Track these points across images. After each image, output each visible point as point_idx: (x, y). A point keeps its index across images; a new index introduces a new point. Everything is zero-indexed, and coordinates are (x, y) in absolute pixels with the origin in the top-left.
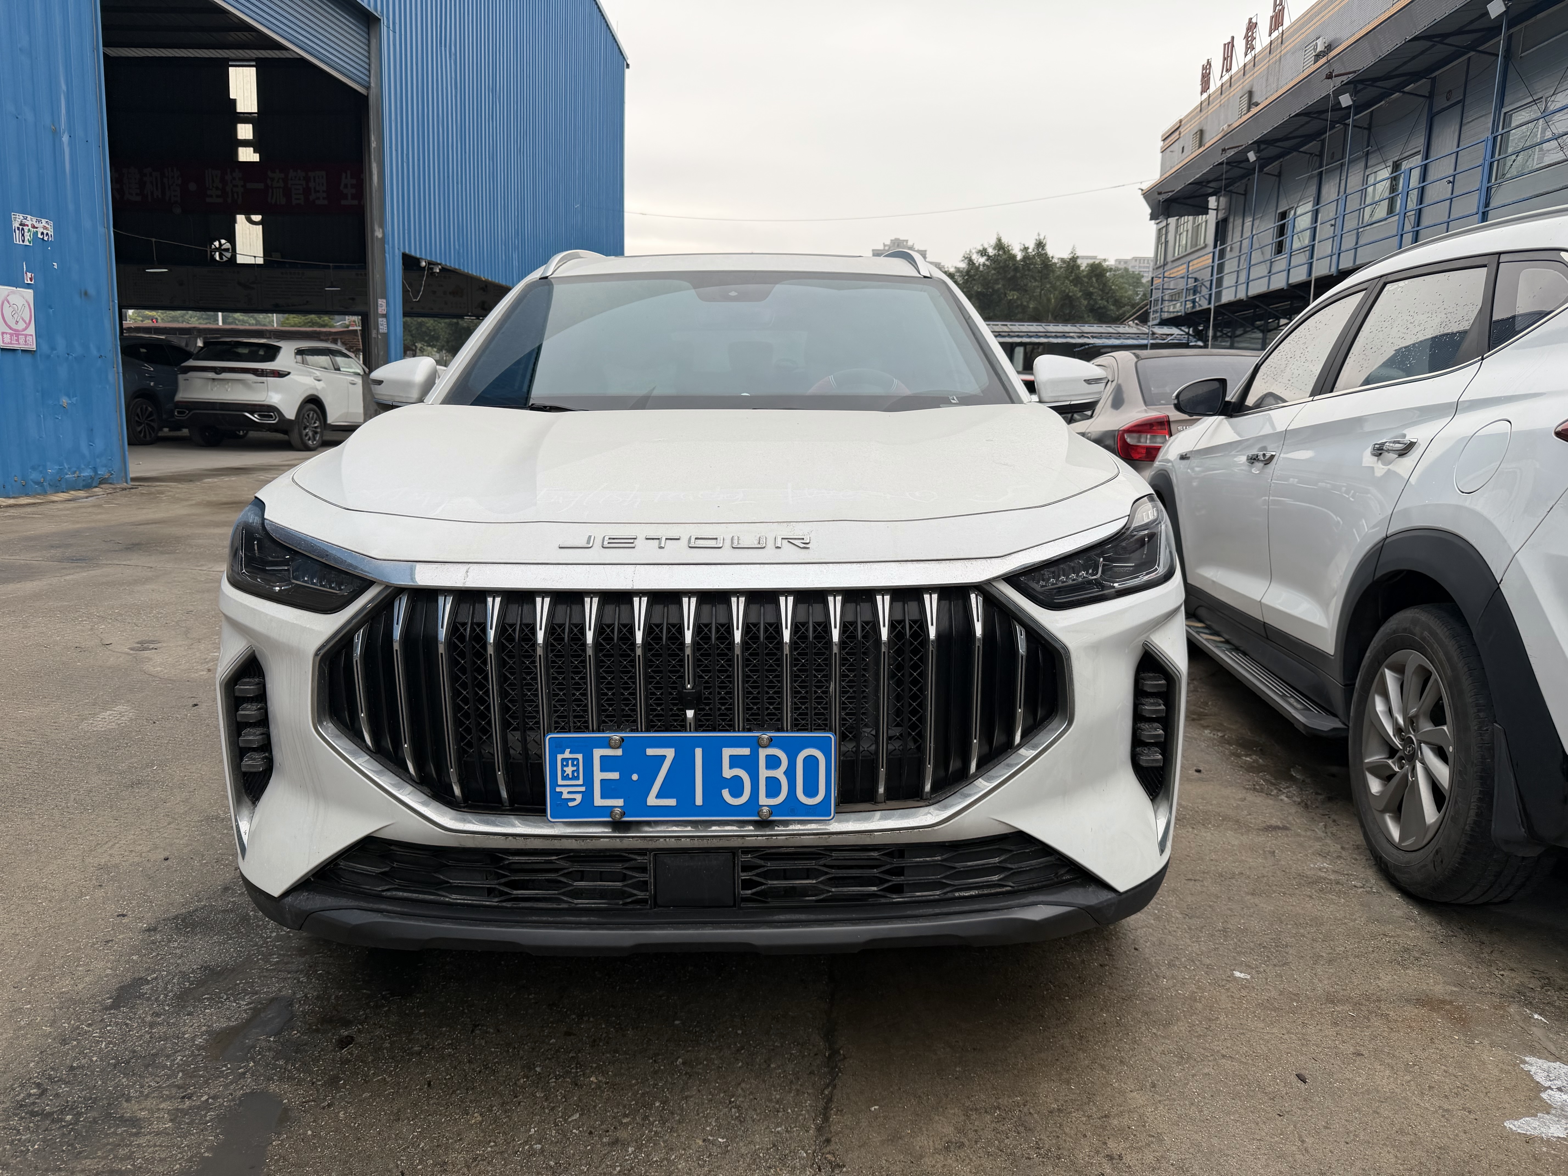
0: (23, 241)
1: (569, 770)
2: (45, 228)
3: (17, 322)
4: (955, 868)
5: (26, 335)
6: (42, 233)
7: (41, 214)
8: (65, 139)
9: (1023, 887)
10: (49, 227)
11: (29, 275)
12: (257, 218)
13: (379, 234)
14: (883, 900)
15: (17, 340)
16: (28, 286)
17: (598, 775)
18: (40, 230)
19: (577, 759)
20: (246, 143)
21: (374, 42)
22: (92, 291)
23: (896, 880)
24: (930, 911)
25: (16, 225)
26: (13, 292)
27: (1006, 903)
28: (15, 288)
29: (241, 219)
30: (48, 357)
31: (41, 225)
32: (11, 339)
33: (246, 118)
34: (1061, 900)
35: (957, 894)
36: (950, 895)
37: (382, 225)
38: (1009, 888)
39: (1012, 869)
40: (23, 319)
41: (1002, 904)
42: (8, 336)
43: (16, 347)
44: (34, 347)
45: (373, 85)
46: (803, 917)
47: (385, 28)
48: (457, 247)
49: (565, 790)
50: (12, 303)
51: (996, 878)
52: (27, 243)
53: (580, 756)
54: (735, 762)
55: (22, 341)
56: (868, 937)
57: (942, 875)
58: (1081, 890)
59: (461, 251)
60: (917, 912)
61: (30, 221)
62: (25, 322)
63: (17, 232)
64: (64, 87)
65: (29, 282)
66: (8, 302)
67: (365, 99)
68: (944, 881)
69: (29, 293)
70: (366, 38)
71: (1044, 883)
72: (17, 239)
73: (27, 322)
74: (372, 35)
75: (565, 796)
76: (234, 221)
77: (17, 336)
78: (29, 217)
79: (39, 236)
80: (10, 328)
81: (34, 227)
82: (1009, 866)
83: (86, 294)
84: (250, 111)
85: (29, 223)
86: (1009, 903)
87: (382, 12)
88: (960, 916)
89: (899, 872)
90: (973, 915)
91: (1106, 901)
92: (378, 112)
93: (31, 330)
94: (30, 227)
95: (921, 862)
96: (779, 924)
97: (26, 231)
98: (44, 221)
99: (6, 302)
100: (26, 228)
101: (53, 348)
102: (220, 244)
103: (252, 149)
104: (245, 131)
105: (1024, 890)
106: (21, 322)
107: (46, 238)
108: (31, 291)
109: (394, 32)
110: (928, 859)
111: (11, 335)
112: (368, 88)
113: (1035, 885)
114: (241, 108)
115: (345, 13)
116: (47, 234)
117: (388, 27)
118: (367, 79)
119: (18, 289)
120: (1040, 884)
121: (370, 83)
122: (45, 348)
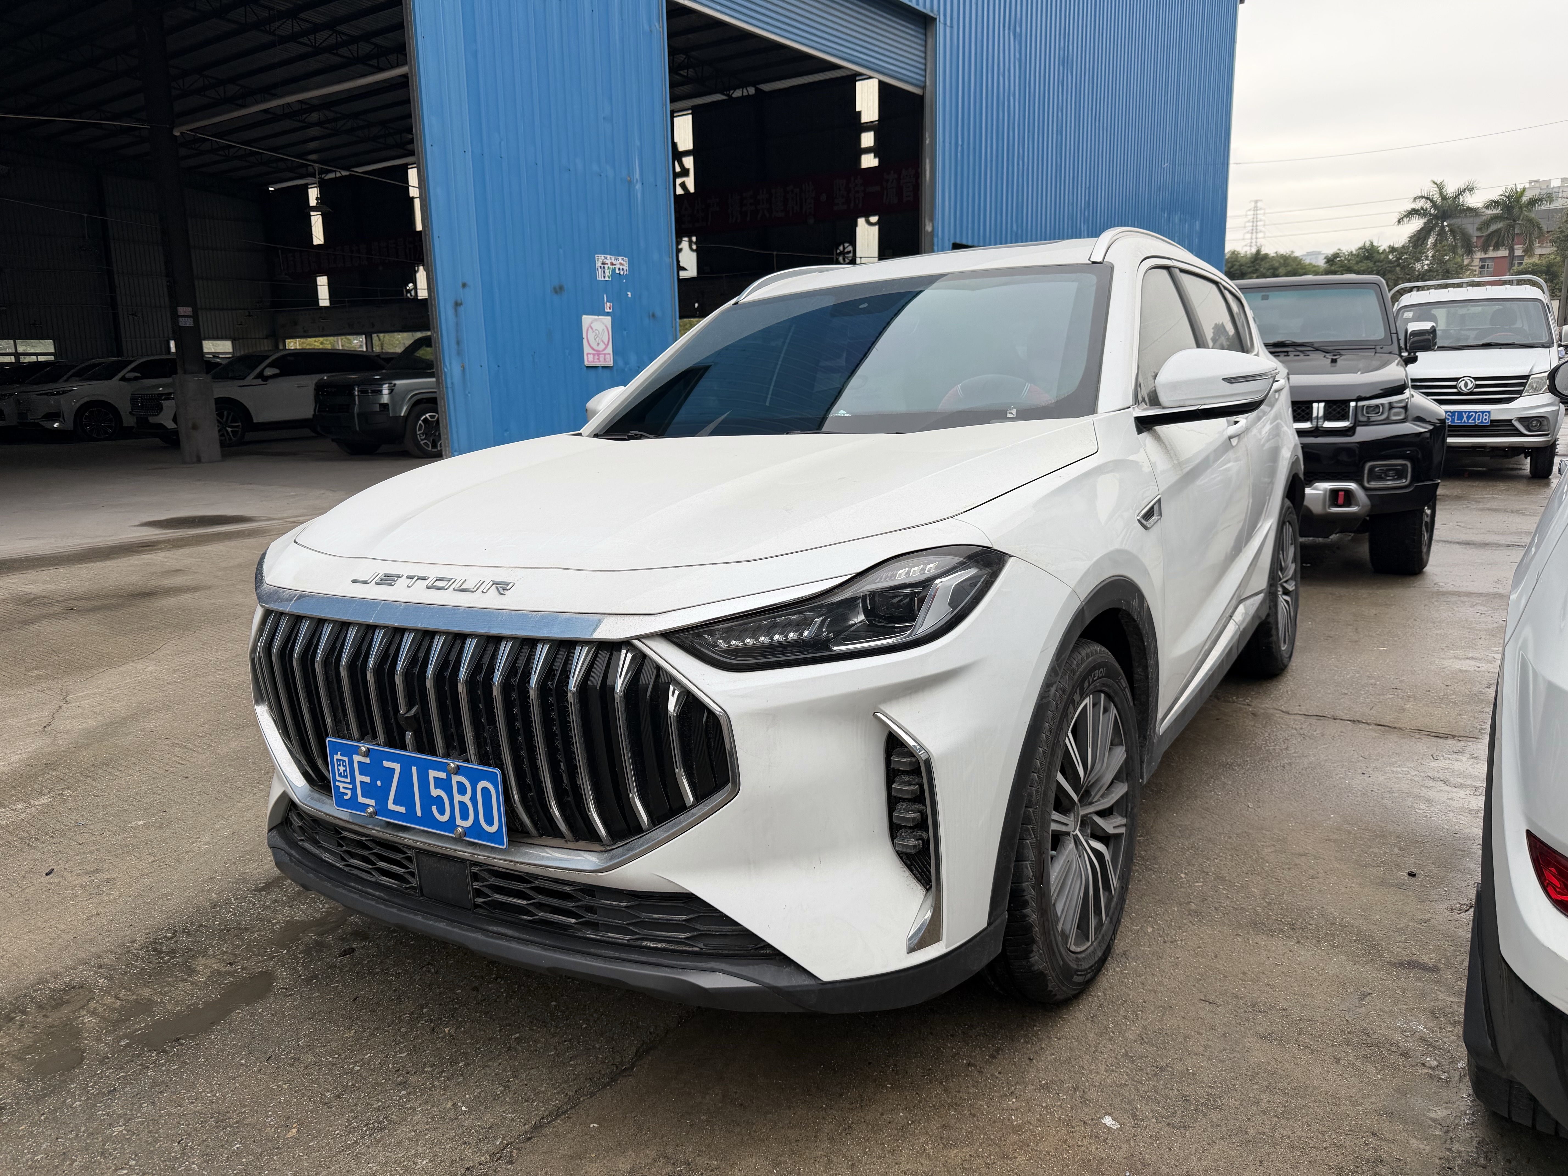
0: (604, 277)
1: (342, 769)
2: (621, 264)
3: (598, 344)
4: (639, 917)
5: (605, 355)
6: (619, 269)
7: (617, 253)
8: (638, 186)
9: (711, 951)
10: (624, 263)
11: (608, 304)
12: (874, 219)
13: (929, 228)
14: (579, 934)
15: (598, 359)
16: (608, 314)
17: (359, 778)
18: (618, 266)
19: (345, 761)
20: (868, 150)
21: (930, 41)
22: (658, 313)
23: (589, 916)
24: (611, 953)
25: (599, 264)
26: (595, 320)
27: (684, 963)
28: (596, 317)
29: (861, 221)
30: (623, 370)
31: (618, 262)
32: (594, 358)
33: (868, 127)
34: (744, 973)
35: (644, 944)
36: (638, 943)
37: (932, 220)
38: (697, 949)
39: (699, 930)
40: (603, 341)
41: (679, 963)
42: (592, 356)
43: (598, 364)
44: (611, 364)
45: (928, 83)
46: (510, 932)
47: (942, 26)
48: (1015, 228)
49: (341, 785)
50: (594, 329)
51: (684, 935)
52: (607, 279)
53: (346, 759)
54: (439, 783)
55: (602, 359)
56: (550, 964)
57: (628, 922)
58: (773, 969)
59: (1020, 231)
60: (599, 952)
61: (609, 259)
62: (604, 343)
63: (600, 270)
64: (638, 143)
65: (609, 310)
66: (592, 328)
67: (921, 98)
68: (631, 928)
69: (608, 320)
70: (920, 39)
71: (736, 952)
72: (600, 277)
73: (606, 343)
74: (929, 34)
75: (342, 790)
76: (856, 225)
77: (598, 355)
78: (609, 257)
79: (617, 271)
80: (593, 349)
81: (612, 264)
82: (698, 926)
83: (653, 315)
84: (872, 120)
85: (609, 262)
86: (687, 963)
87: (939, 11)
88: (634, 965)
89: (591, 909)
90: (647, 967)
91: (799, 986)
92: (932, 109)
93: (610, 350)
94: (609, 265)
95: (606, 904)
96: (491, 934)
97: (606, 268)
98: (620, 258)
99: (590, 329)
100: (606, 266)
101: (626, 363)
102: (844, 249)
103: (872, 155)
104: (867, 139)
105: (712, 954)
106: (601, 344)
107: (622, 273)
108: (609, 318)
109: (952, 27)
110: (614, 903)
111: (594, 355)
112: (924, 88)
113: (724, 952)
114: (865, 119)
115: (900, 19)
116: (623, 269)
117: (945, 24)
118: (923, 79)
119: (600, 317)
120: (731, 952)
121: (925, 82)
122: (621, 363)
